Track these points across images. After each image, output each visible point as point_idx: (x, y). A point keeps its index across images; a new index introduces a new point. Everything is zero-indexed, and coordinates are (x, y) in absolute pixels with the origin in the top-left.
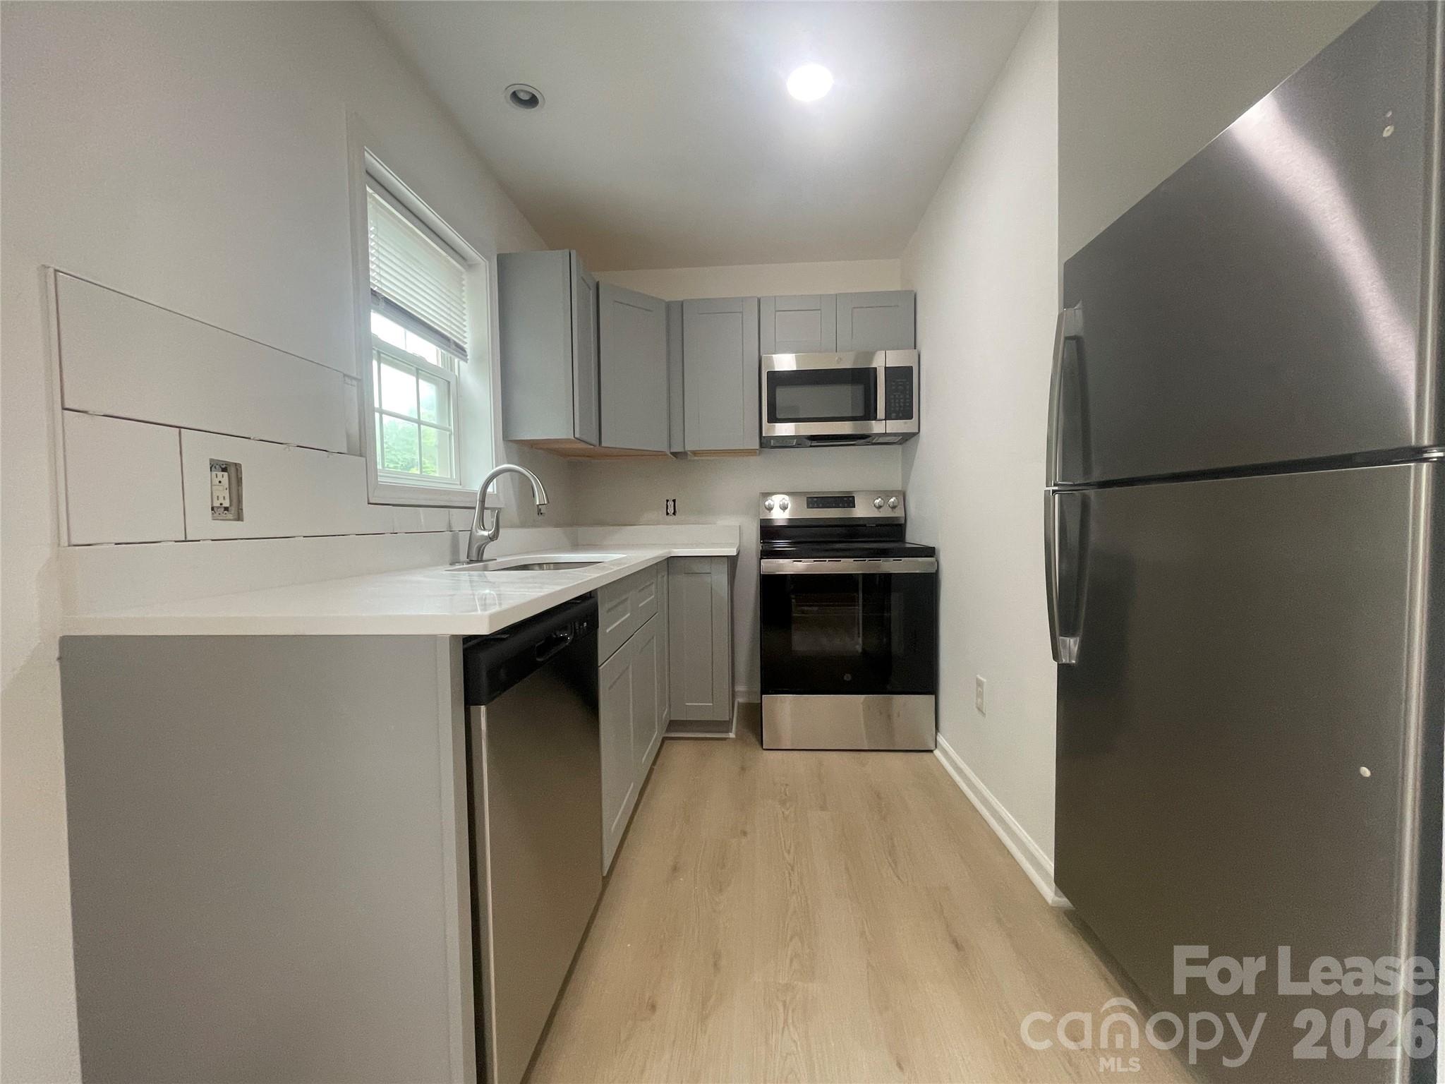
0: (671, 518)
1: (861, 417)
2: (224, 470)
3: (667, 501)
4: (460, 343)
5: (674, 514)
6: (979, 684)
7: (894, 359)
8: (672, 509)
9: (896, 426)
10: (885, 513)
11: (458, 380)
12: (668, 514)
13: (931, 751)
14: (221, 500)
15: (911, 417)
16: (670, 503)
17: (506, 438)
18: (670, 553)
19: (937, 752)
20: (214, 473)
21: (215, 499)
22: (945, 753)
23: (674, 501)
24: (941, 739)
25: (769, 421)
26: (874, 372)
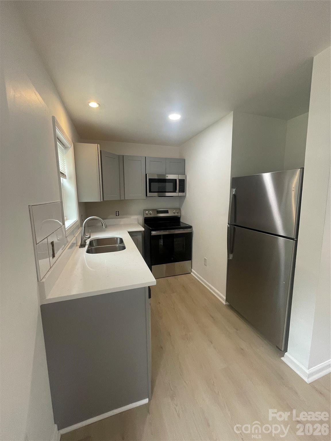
0: (118, 217)
1: (173, 192)
4: (65, 174)
6: (205, 259)
7: (181, 177)
8: (117, 214)
9: (181, 194)
10: (176, 215)
12: (116, 215)
13: (190, 273)
15: (184, 192)
16: (117, 213)
19: (192, 273)
22: (193, 273)
23: (118, 212)
24: (192, 270)
25: (149, 192)
26: (176, 180)
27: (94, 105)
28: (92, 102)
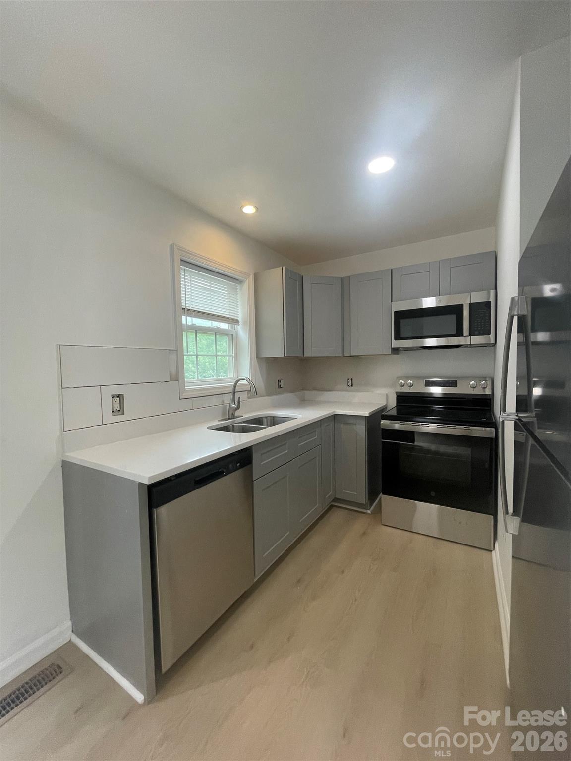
0: (349, 388)
1: (454, 335)
2: (118, 397)
3: (348, 379)
4: (236, 318)
5: (352, 386)
7: (478, 297)
8: (351, 383)
9: (477, 340)
10: (478, 391)
11: (237, 333)
12: (347, 386)
13: (491, 551)
14: (116, 408)
15: (490, 334)
16: (350, 380)
17: (257, 357)
18: (334, 412)
20: (114, 399)
21: (114, 408)
23: (352, 379)
24: (497, 544)
25: (395, 340)
26: (461, 307)
27: (249, 209)
28: (246, 205)
